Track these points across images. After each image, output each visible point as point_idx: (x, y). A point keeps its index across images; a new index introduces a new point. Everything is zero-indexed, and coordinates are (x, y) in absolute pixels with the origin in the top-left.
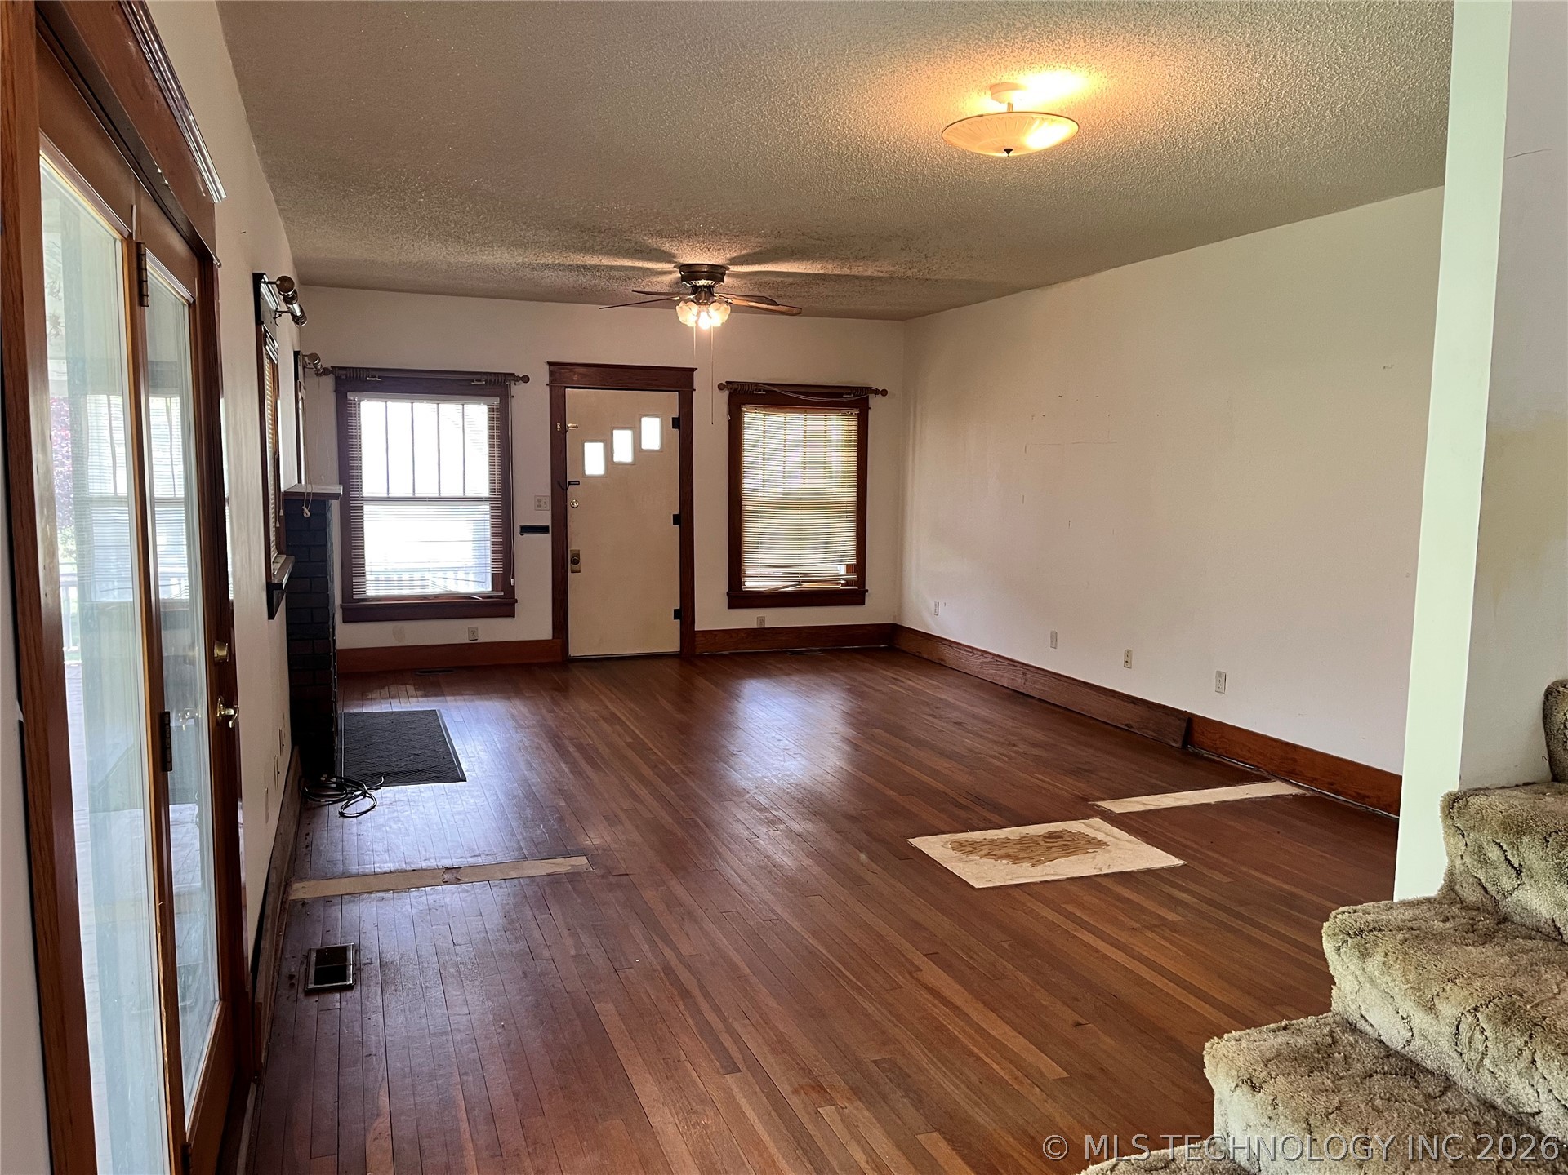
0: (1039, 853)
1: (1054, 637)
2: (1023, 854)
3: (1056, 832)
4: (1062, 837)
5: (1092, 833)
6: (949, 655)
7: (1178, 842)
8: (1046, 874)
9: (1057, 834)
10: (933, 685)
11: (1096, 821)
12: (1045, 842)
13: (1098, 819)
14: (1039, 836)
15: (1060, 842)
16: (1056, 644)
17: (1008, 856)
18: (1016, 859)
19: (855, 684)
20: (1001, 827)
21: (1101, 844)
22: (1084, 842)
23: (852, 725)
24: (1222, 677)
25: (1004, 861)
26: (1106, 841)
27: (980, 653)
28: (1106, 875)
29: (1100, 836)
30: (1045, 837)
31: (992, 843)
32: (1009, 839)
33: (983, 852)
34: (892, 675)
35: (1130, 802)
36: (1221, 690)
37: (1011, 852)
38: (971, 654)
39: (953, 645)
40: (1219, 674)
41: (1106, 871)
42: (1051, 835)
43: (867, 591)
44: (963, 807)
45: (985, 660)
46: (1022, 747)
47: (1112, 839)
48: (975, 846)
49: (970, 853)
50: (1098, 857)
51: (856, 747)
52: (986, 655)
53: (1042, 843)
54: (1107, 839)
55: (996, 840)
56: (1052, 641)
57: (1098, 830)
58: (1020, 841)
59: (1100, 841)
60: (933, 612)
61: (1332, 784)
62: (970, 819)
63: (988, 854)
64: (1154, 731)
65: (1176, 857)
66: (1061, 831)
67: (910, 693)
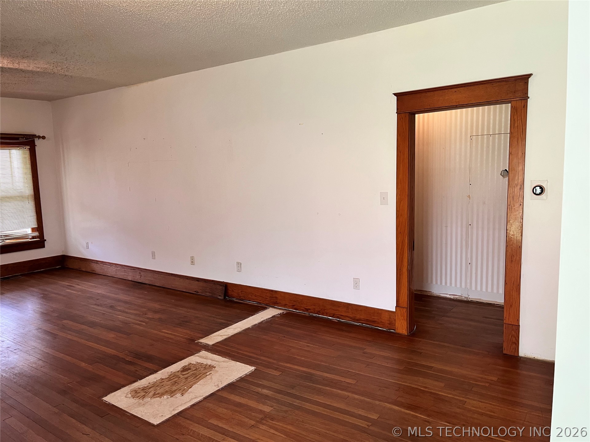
0: (182, 384)
1: (153, 254)
2: (174, 388)
3: (186, 366)
4: (190, 369)
5: (205, 362)
6: (97, 268)
7: (246, 356)
8: (192, 399)
9: (187, 367)
10: (92, 286)
11: (203, 353)
12: (184, 375)
13: (204, 351)
14: (178, 371)
15: (190, 372)
16: (155, 257)
17: (166, 392)
18: (172, 393)
19: (46, 293)
20: (156, 372)
21: (211, 367)
22: (202, 369)
23: (48, 321)
24: (239, 264)
25: (165, 397)
26: (213, 365)
27: (114, 265)
28: (223, 389)
29: (209, 362)
30: (182, 371)
31: (155, 385)
32: (163, 379)
33: (151, 394)
34: (67, 284)
35: (215, 336)
36: (239, 271)
37: (167, 388)
38: (109, 266)
39: (99, 263)
40: (238, 263)
41: (221, 386)
42: (185, 369)
43: (46, 240)
44: (130, 363)
45: (117, 269)
46: (150, 315)
47: (215, 362)
48: (145, 390)
49: (144, 397)
50: (214, 377)
51: (54, 336)
52: (117, 266)
53: (182, 376)
54: (213, 363)
55: (156, 382)
56: (153, 256)
57: (206, 358)
58: (169, 378)
59: (210, 365)
60: (86, 246)
61: (293, 306)
62: (136, 370)
63: (154, 394)
64: (210, 293)
65: (250, 365)
66: (189, 365)
67: (79, 293)
